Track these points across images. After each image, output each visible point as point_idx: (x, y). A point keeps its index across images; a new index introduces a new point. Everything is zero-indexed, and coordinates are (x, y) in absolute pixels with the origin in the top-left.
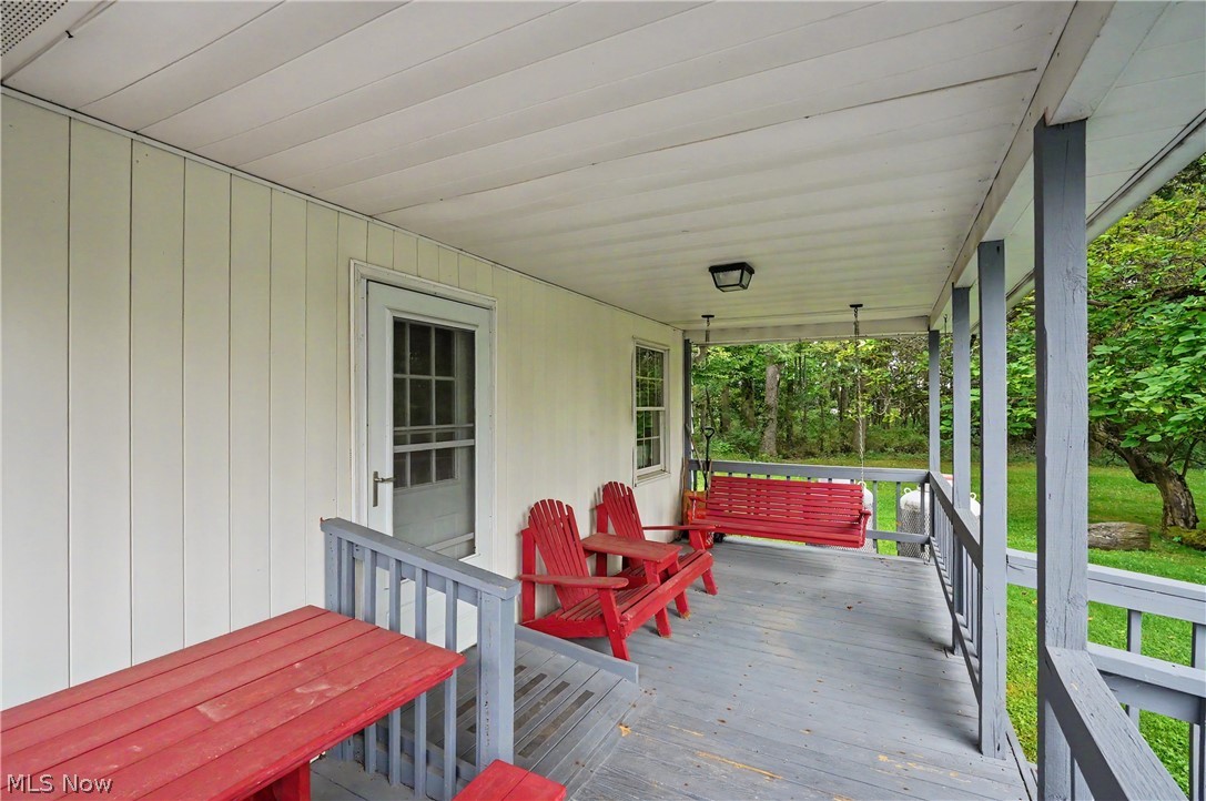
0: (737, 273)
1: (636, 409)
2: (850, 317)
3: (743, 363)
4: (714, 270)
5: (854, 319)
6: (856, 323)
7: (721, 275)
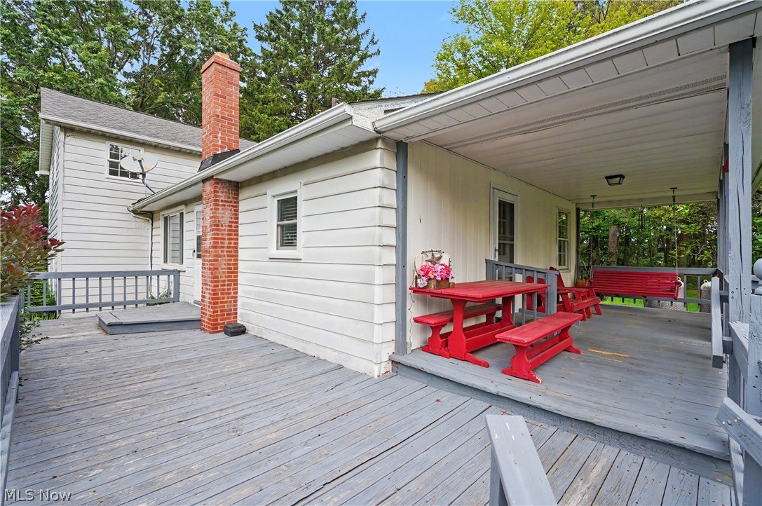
0: (618, 179)
1: (558, 239)
2: (671, 194)
3: (594, 225)
4: (608, 178)
5: (673, 195)
6: (674, 197)
7: (611, 180)
